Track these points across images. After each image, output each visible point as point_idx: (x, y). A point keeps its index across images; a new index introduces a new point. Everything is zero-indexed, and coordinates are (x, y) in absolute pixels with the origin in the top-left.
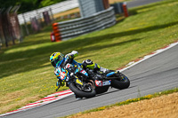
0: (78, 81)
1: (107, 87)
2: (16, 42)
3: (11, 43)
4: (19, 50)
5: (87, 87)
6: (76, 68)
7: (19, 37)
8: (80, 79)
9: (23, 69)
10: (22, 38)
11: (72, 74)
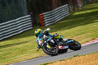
0: (48, 46)
1: (66, 49)
2: (79, 9)
3: (77, 9)
4: (81, 13)
5: (53, 50)
6: (47, 39)
7: (80, 6)
8: (49, 45)
9: (83, 23)
10: (83, 6)
11: (45, 42)
